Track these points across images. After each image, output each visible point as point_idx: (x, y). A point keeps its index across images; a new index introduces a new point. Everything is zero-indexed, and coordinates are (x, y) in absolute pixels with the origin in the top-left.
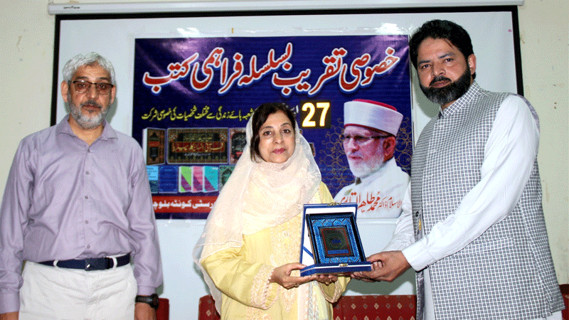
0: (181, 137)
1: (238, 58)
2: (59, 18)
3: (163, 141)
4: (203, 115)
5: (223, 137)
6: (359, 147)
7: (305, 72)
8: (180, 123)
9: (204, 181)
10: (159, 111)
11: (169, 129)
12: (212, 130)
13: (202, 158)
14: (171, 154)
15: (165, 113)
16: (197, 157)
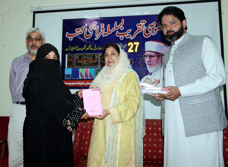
0: (80, 57)
1: (103, 26)
2: (35, 13)
3: (73, 59)
4: (89, 48)
5: (96, 57)
6: (151, 60)
7: (129, 30)
8: (80, 52)
9: (89, 74)
10: (72, 47)
11: (76, 54)
12: (92, 54)
13: (88, 65)
14: (77, 64)
15: (74, 48)
16: (86, 65)
